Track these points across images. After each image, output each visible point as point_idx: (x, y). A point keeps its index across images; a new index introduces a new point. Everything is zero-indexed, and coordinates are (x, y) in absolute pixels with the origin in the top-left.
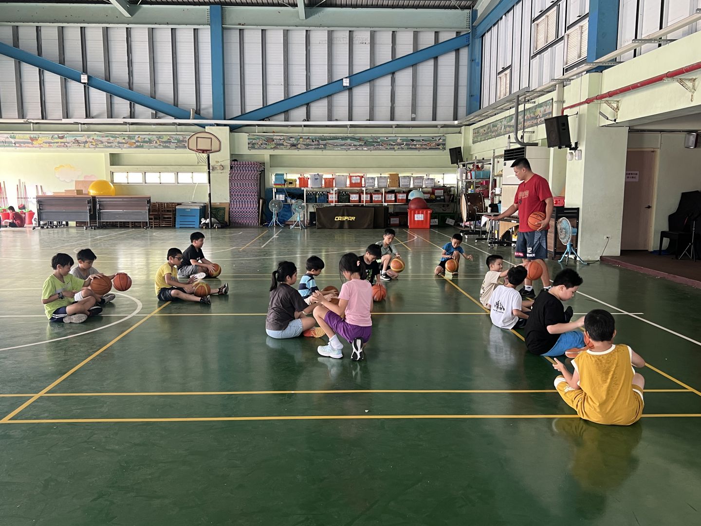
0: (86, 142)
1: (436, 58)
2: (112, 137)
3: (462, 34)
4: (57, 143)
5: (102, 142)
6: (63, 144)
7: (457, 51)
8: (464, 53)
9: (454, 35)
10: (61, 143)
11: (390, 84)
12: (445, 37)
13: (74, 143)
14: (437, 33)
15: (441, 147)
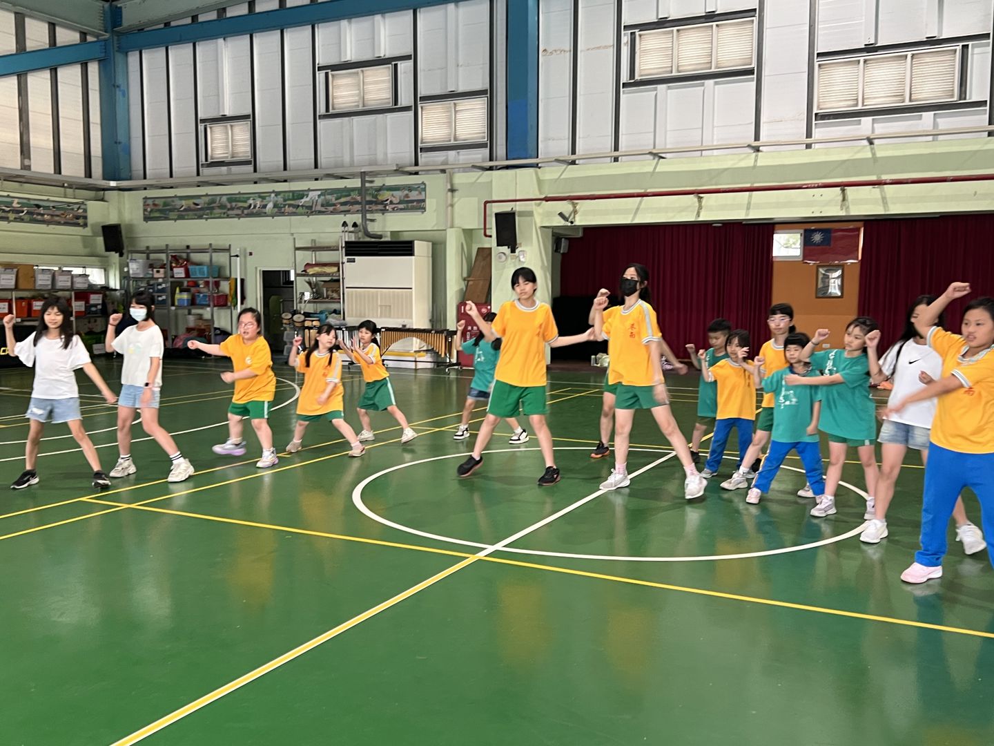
3: (91, 39)
7: (84, 65)
8: (94, 70)
9: (77, 39)
12: (64, 37)
14: (52, 25)
15: (81, 221)
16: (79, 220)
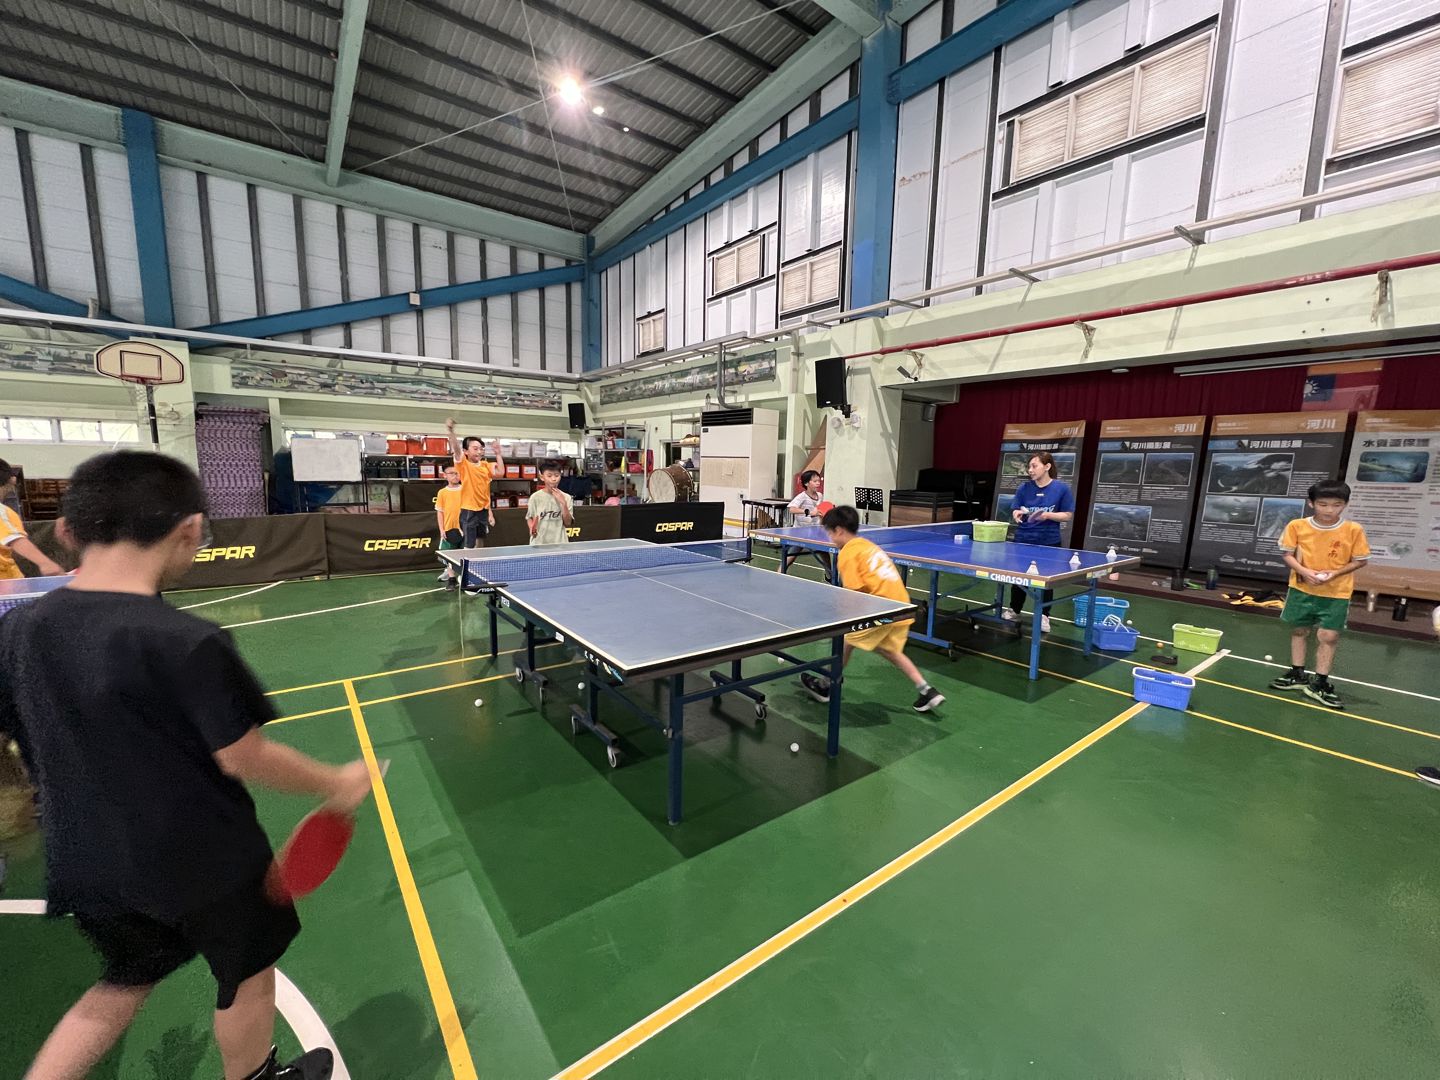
1: (542, 291)
3: (573, 264)
7: (568, 286)
8: (576, 289)
9: (562, 264)
11: (480, 313)
12: (551, 263)
14: (541, 256)
15: (556, 406)
16: (555, 405)
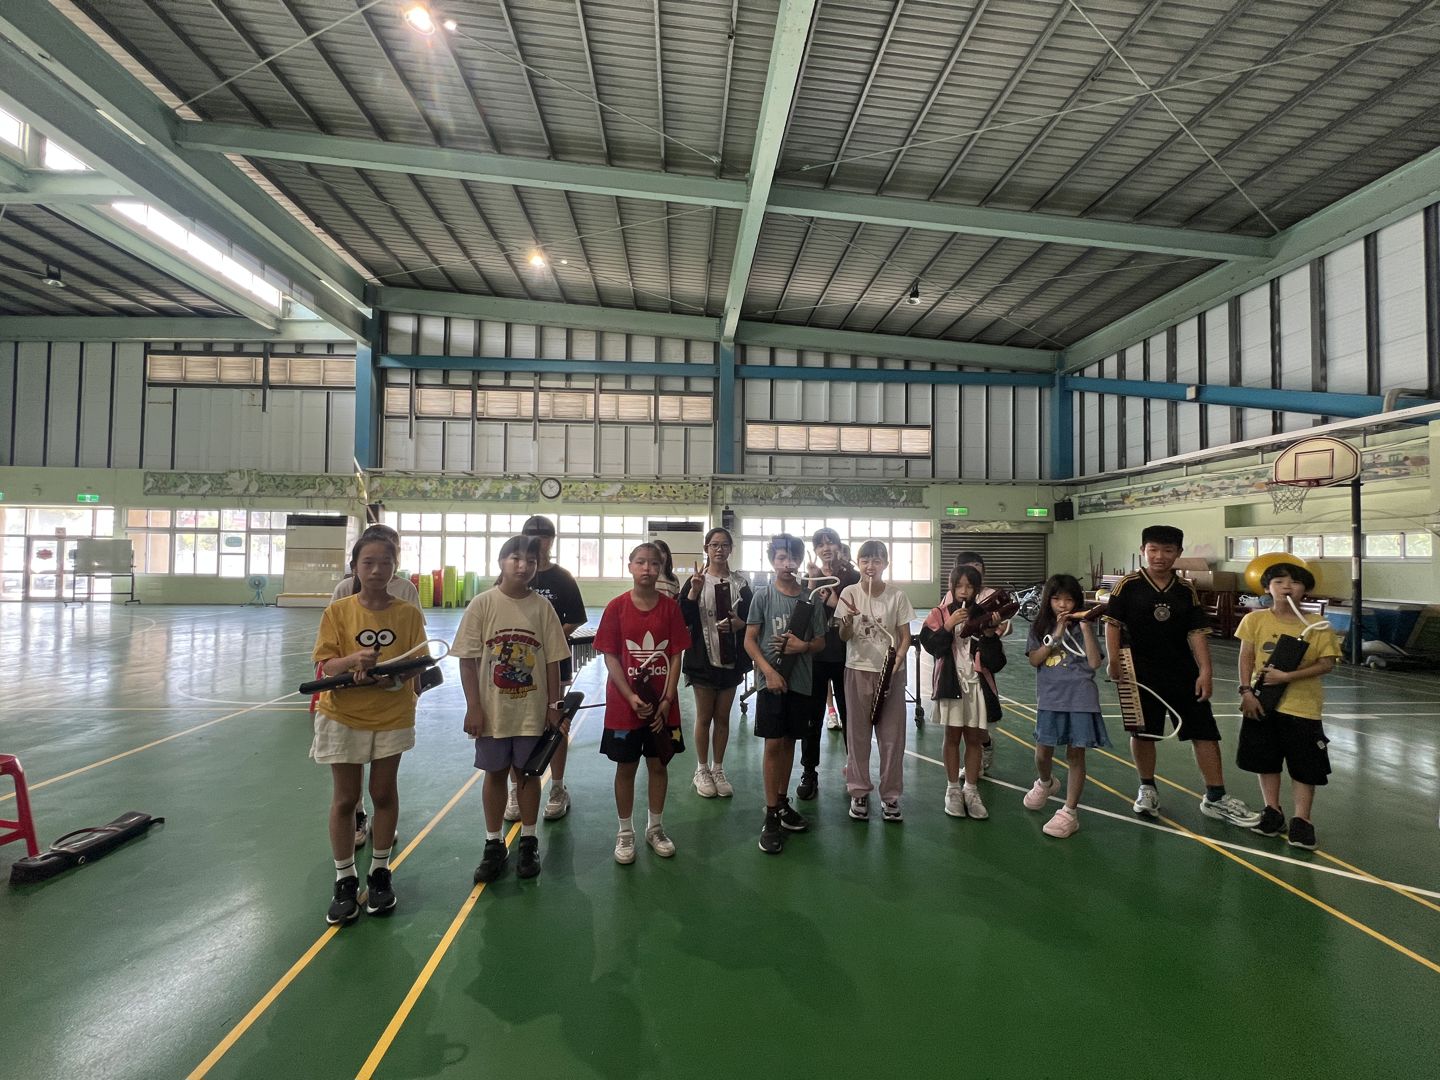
0: (1189, 492)
2: (1228, 478)
4: (1151, 498)
5: (1211, 489)
6: (1157, 500)
10: (1157, 497)
13: (1172, 496)
